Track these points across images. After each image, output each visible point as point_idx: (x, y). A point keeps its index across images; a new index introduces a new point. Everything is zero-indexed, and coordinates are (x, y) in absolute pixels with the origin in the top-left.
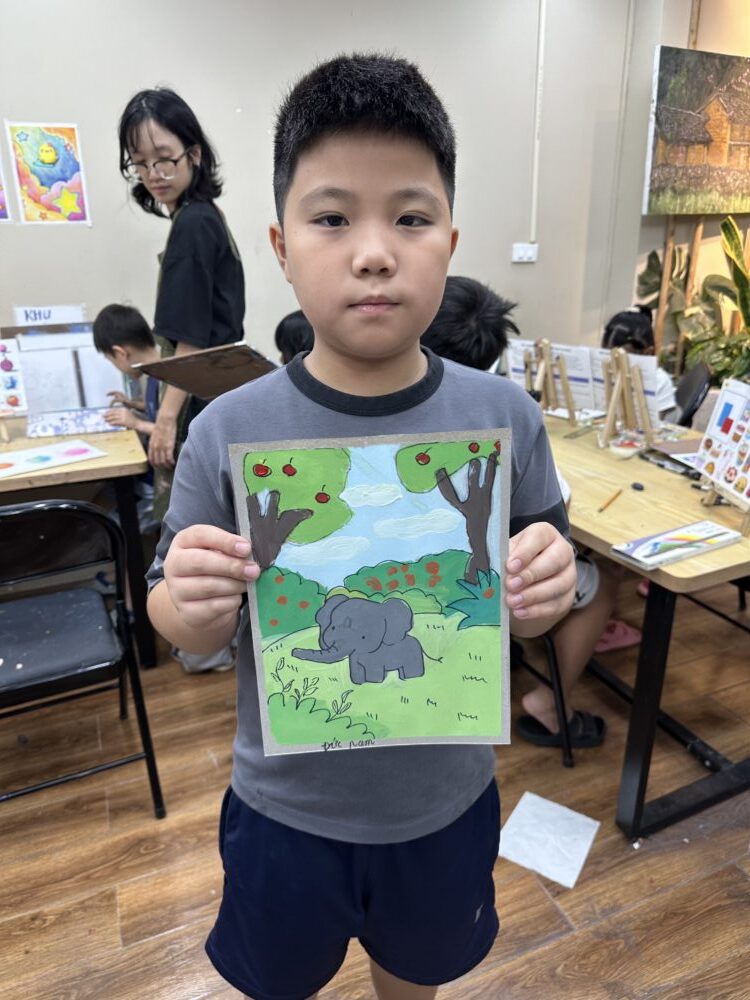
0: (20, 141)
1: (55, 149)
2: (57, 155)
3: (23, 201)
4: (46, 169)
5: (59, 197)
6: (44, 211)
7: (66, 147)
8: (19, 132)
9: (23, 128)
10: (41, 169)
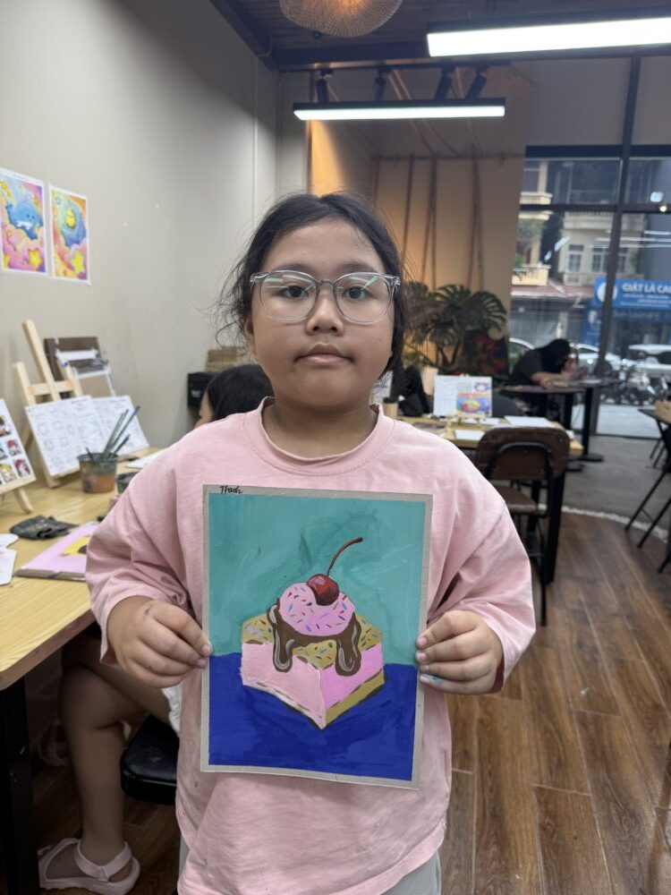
0: (56, 204)
1: (75, 216)
2: (76, 220)
3: (55, 258)
5: (73, 257)
6: (65, 268)
7: (81, 214)
8: (56, 195)
9: (60, 193)
10: (67, 232)
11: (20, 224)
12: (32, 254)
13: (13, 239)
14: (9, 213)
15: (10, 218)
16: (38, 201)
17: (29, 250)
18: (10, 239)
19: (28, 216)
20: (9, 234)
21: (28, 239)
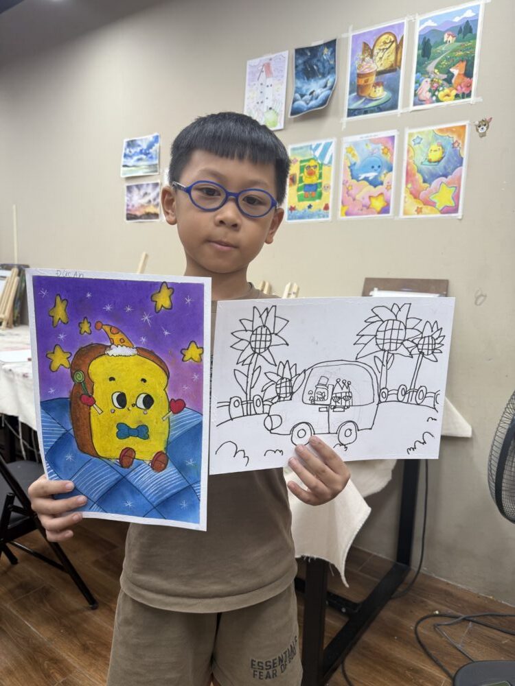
0: (415, 144)
2: (443, 153)
3: (405, 197)
4: (431, 167)
5: (436, 192)
6: (421, 206)
7: (453, 144)
8: (415, 137)
9: (419, 133)
10: (427, 167)
11: (363, 176)
12: (373, 200)
13: (352, 192)
14: (351, 171)
15: (352, 175)
16: (388, 150)
17: (370, 197)
18: (350, 192)
19: (373, 167)
20: (350, 188)
21: (372, 187)
